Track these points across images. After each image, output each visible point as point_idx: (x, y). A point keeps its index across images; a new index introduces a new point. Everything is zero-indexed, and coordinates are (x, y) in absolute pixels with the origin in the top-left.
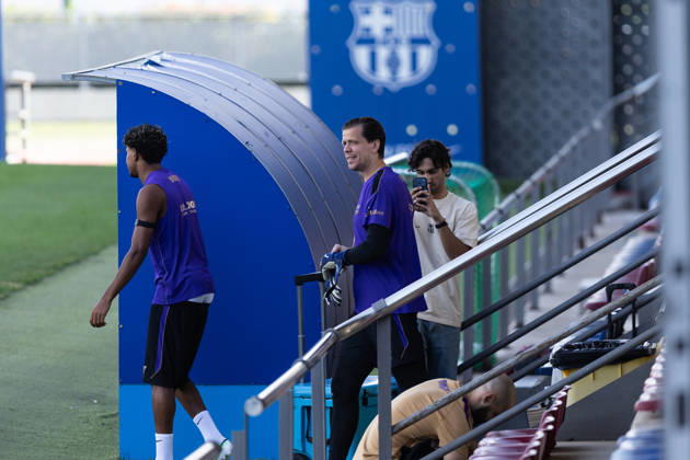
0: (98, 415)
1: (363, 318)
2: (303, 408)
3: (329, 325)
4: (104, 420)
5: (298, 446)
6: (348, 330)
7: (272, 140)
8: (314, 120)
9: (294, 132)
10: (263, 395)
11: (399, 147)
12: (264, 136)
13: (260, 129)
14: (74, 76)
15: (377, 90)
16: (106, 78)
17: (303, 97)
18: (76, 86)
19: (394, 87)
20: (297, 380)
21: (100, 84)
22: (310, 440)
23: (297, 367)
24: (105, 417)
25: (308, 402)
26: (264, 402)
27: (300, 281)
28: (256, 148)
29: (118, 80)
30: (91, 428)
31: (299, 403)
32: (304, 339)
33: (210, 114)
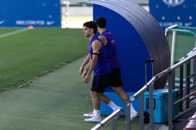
0: (88, 101)
1: (164, 73)
2: (147, 98)
3: (155, 75)
4: (89, 102)
5: (145, 110)
6: (160, 76)
7: (138, 21)
8: (150, 16)
9: (144, 19)
10: (135, 95)
11: (175, 23)
12: (136, 20)
13: (135, 18)
14: (81, 3)
15: (169, 6)
16: (90, 3)
17: (147, 9)
18: (81, 6)
19: (174, 6)
20: (144, 91)
21: (89, 5)
22: (149, 108)
23: (145, 87)
24: (90, 101)
26: (135, 97)
27: (146, 62)
28: (133, 24)
29: (93, 4)
30: (86, 104)
31: (145, 97)
32: (147, 79)
33: (120, 14)
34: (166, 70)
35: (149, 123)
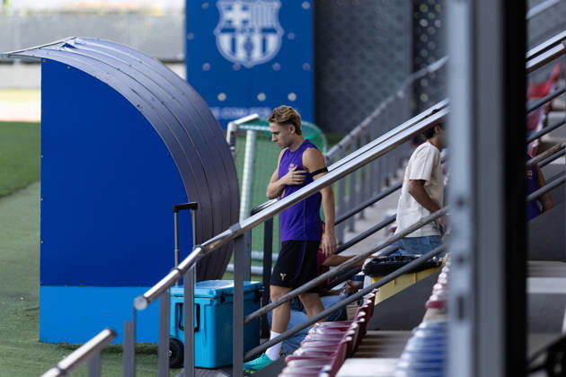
0: (24, 308)
1: (223, 238)
2: (177, 304)
3: (198, 243)
4: (28, 313)
5: (173, 333)
6: (212, 246)
7: (157, 104)
8: (188, 89)
9: (173, 98)
10: (148, 294)
11: (252, 110)
12: (152, 102)
13: (148, 96)
14: (9, 55)
15: (235, 68)
16: (33, 57)
17: (180, 71)
18: (11, 63)
19: (249, 65)
20: (171, 284)
21: (29, 62)
22: (181, 328)
23: (174, 273)
24: (29, 310)
25: (181, 300)
26: (148, 299)
27: (178, 209)
28: (146, 111)
29: (42, 59)
30: (18, 318)
31: (174, 301)
32: (179, 253)
33: (111, 84)
34: (228, 232)
35: (183, 367)
